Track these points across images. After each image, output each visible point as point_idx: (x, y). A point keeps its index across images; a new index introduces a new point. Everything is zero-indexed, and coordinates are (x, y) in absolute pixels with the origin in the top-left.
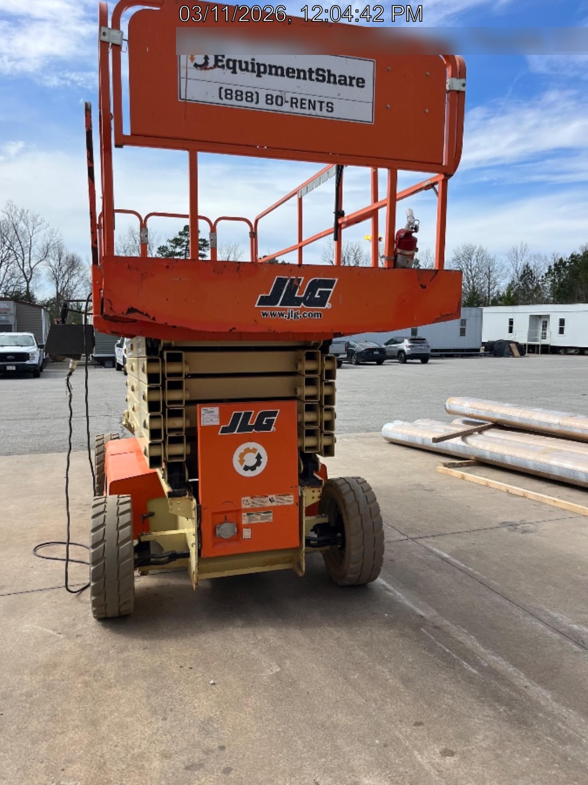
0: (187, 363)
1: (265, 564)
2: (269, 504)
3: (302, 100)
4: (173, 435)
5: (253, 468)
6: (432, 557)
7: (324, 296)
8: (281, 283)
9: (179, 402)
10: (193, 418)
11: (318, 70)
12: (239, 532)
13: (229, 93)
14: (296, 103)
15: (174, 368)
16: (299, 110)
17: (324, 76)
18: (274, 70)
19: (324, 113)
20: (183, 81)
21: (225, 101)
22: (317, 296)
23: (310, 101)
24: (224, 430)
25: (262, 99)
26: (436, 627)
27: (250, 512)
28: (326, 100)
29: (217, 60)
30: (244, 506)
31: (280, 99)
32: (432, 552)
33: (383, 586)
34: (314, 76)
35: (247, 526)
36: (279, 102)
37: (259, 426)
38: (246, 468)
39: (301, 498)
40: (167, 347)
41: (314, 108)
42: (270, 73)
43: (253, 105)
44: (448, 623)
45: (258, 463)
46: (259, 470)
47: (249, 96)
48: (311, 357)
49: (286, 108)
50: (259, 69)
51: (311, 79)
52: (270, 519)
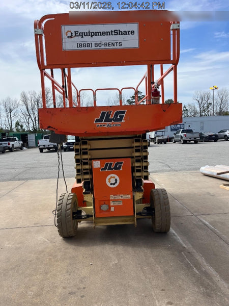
1: (122, 221)
2: (121, 198)
3: (109, 43)
4: (85, 171)
5: (114, 184)
6: (201, 223)
7: (122, 117)
8: (103, 113)
9: (87, 159)
10: (91, 165)
11: (115, 31)
12: (110, 208)
13: (81, 45)
14: (107, 45)
15: (85, 147)
16: (108, 47)
17: (117, 33)
18: (97, 34)
19: (118, 47)
20: (64, 43)
21: (79, 48)
22: (118, 117)
23: (112, 43)
24: (102, 169)
25: (93, 45)
26: (189, 253)
27: (114, 201)
28: (119, 42)
29: (76, 34)
30: (111, 199)
32: (201, 221)
33: (174, 234)
34: (113, 33)
35: (112, 206)
36: (100, 45)
37: (116, 168)
38: (111, 184)
39: (134, 196)
40: (82, 139)
41: (114, 46)
42: (96, 35)
43: (90, 48)
44: (195, 251)
45: (116, 182)
46: (116, 185)
47: (88, 45)
49: (103, 47)
50: (92, 34)
51: (112, 35)
52: (122, 204)
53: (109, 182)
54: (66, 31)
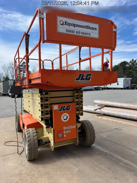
0: (49, 95)
2: (70, 128)
3: (84, 33)
4: (47, 112)
5: (66, 119)
6: (103, 138)
7: (90, 78)
8: (80, 75)
9: (48, 104)
10: (52, 108)
12: (63, 136)
13: (68, 31)
14: (82, 33)
16: (83, 35)
17: (88, 28)
19: (88, 36)
20: (58, 28)
21: (67, 33)
22: (88, 78)
24: (59, 111)
25: (75, 32)
26: (110, 155)
27: (66, 130)
28: (89, 33)
29: (65, 23)
30: (64, 129)
31: (79, 32)
32: (102, 137)
33: (95, 146)
34: (86, 27)
35: (65, 134)
37: (67, 109)
38: (64, 120)
39: (77, 126)
40: (45, 91)
41: (86, 35)
42: (77, 26)
43: (73, 33)
44: (113, 153)
45: (67, 118)
46: (67, 120)
48: (77, 92)
49: (80, 34)
50: (75, 26)
52: (70, 132)
53: (63, 118)
54: (60, 20)
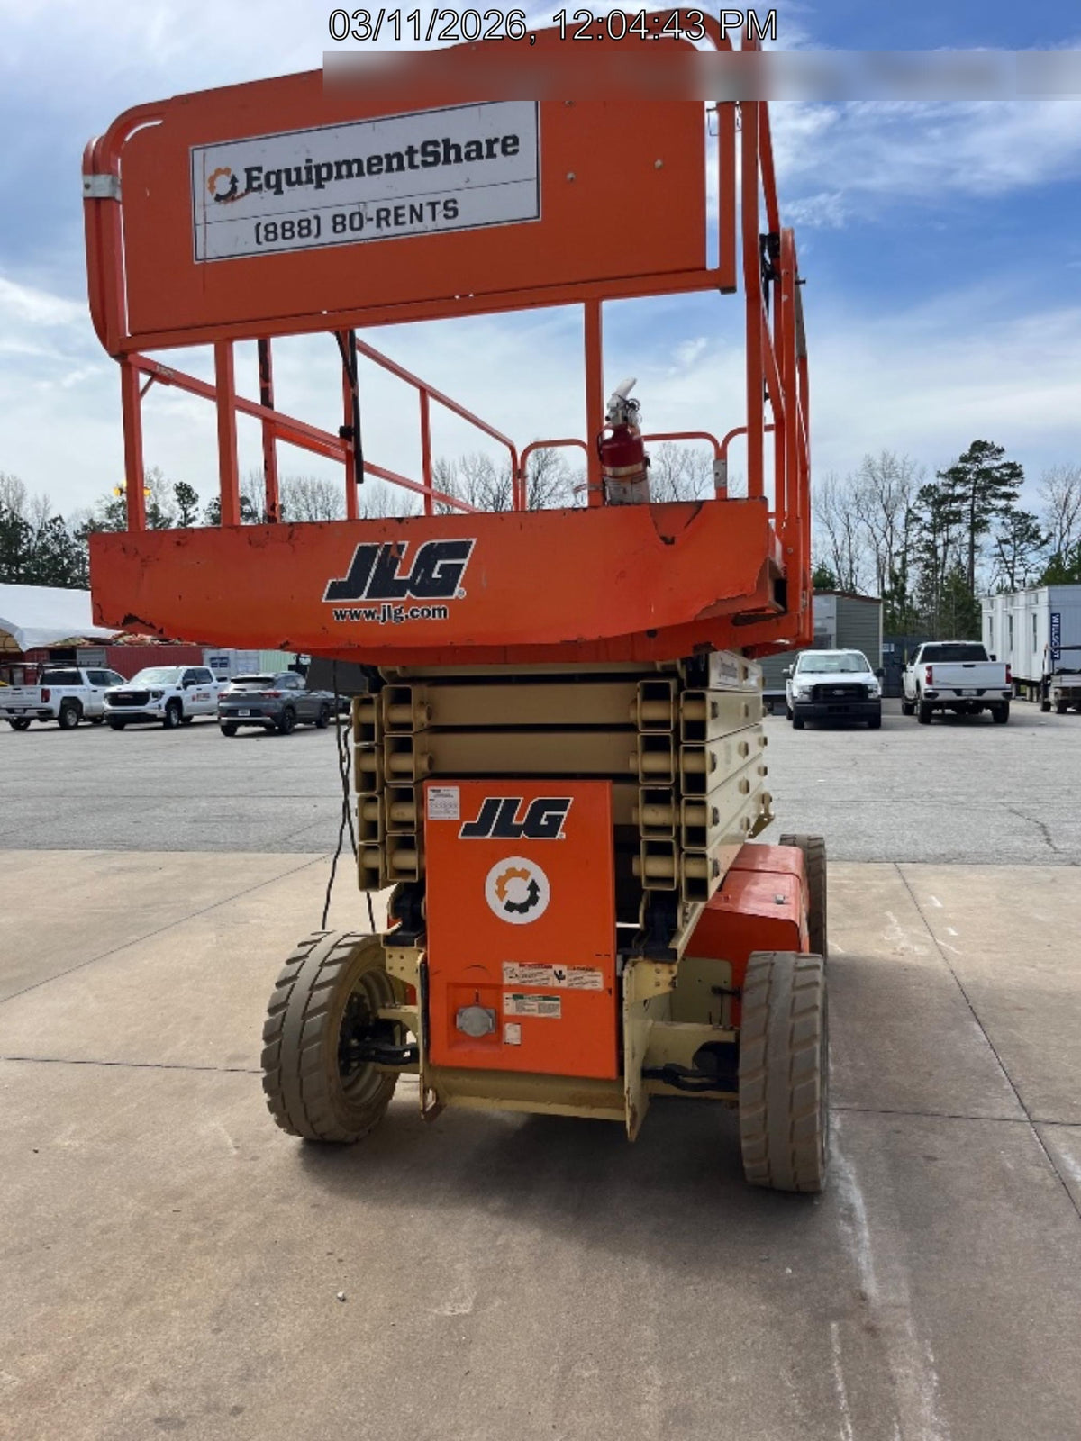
0: (417, 706)
2: (554, 982)
3: (396, 209)
4: (396, 833)
5: (523, 908)
7: (451, 573)
8: (367, 554)
9: (410, 775)
10: (422, 805)
11: (425, 145)
12: (498, 1029)
13: (271, 231)
14: (386, 219)
15: (400, 714)
16: (394, 230)
17: (436, 154)
18: (344, 170)
19: (442, 222)
20: (200, 230)
21: (266, 246)
22: (435, 575)
23: (412, 208)
24: (469, 830)
25: (327, 225)
26: (871, 1330)
27: (518, 993)
28: (442, 198)
29: (250, 179)
30: (507, 981)
31: (357, 218)
35: (515, 1020)
36: (356, 224)
37: (532, 827)
38: (510, 907)
39: (619, 982)
40: (389, 678)
41: (420, 218)
42: (339, 176)
43: (311, 240)
45: (533, 900)
46: (535, 912)
47: (304, 227)
49: (370, 230)
50: (317, 175)
51: (412, 166)
52: (558, 1014)
53: (501, 893)
54: (210, 172)
